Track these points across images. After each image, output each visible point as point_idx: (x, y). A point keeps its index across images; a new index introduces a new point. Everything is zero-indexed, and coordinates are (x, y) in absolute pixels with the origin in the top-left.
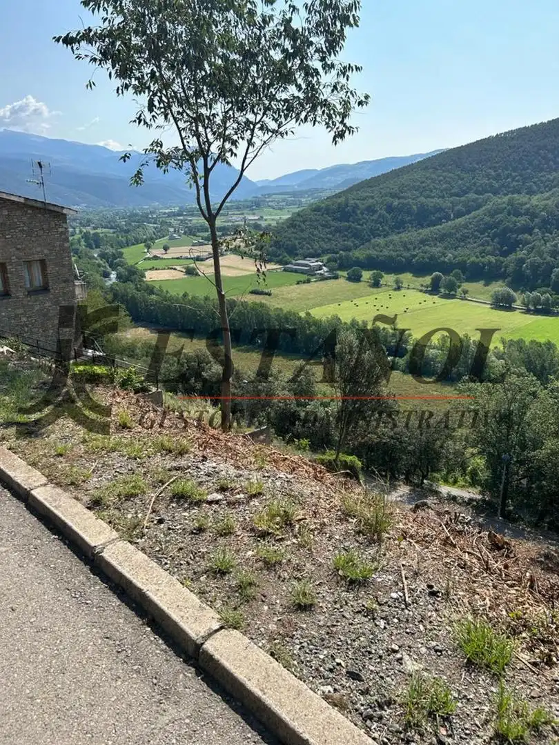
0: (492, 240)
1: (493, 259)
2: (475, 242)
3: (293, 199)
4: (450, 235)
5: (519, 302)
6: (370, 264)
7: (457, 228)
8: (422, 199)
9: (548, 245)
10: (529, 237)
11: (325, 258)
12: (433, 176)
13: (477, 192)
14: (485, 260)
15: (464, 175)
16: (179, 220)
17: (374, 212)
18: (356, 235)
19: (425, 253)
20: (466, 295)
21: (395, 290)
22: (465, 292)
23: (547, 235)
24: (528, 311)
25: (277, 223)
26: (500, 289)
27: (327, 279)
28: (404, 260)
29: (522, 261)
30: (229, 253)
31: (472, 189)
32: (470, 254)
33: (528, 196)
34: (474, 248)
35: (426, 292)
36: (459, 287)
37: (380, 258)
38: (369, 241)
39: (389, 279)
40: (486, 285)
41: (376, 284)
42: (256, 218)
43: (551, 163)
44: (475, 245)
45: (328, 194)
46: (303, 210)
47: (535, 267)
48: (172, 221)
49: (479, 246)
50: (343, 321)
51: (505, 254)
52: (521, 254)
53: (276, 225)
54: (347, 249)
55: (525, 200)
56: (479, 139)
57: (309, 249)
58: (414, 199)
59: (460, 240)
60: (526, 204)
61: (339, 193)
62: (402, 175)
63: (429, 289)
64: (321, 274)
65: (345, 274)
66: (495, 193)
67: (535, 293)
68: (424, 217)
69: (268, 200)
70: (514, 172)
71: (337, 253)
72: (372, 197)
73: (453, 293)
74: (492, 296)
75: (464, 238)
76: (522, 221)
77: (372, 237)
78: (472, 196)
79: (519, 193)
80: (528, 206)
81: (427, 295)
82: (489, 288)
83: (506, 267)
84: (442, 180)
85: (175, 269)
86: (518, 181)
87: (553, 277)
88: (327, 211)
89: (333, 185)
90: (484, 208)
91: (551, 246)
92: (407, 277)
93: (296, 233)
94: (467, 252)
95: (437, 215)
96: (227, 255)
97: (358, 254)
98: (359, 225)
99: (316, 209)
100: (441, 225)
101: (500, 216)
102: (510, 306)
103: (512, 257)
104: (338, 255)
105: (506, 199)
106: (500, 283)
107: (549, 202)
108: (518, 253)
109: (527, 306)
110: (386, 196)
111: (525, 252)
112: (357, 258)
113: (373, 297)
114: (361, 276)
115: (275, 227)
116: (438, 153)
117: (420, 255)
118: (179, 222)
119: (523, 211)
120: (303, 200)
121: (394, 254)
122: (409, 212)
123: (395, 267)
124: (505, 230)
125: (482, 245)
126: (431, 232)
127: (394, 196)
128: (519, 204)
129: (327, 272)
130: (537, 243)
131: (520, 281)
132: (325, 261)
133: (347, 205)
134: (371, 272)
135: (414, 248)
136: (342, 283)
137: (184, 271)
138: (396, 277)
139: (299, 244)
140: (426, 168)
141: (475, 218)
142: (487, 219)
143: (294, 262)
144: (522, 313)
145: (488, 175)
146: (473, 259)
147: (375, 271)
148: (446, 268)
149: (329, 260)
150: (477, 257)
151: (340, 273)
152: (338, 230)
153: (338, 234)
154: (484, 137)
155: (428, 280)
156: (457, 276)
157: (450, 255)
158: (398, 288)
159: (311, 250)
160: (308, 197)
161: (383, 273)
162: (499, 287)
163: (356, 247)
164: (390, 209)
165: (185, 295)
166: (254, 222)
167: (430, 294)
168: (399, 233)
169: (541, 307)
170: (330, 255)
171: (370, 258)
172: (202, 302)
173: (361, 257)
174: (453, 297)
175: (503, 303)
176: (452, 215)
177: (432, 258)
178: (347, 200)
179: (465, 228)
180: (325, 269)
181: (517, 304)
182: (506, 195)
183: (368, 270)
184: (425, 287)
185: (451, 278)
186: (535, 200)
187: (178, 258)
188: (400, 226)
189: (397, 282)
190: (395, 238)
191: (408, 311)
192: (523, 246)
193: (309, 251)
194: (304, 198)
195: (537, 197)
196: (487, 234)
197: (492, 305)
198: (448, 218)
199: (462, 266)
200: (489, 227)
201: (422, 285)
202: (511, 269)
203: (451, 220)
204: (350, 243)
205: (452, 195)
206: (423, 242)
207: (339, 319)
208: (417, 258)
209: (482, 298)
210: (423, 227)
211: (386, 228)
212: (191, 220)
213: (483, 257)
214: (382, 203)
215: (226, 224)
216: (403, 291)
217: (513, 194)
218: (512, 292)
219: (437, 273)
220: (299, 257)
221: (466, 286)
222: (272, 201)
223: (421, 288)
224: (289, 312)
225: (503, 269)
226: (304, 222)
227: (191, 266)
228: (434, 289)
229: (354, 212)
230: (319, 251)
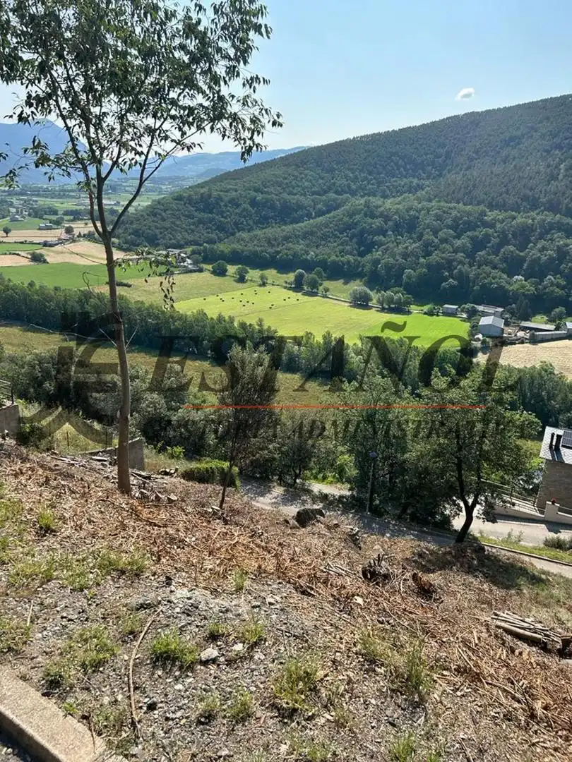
0: (351, 240)
1: (351, 259)
2: (335, 242)
3: (152, 185)
4: (312, 233)
5: (374, 301)
6: (235, 258)
7: (319, 227)
8: (285, 196)
9: (400, 247)
10: (384, 239)
11: (189, 250)
12: (296, 173)
13: (337, 193)
14: (344, 259)
15: (323, 174)
16: (22, 200)
17: (238, 206)
18: (221, 228)
19: (289, 250)
20: (327, 293)
21: (260, 286)
22: (327, 290)
23: (398, 237)
24: (383, 310)
25: (136, 210)
26: (358, 288)
27: (191, 271)
28: (268, 255)
29: (377, 262)
30: (81, 239)
31: (332, 189)
32: (330, 253)
33: (382, 200)
34: (334, 247)
35: (290, 289)
36: (321, 284)
37: (245, 253)
38: (233, 234)
39: (254, 274)
40: (346, 283)
41: (242, 279)
42: (113, 203)
43: (402, 169)
44: (335, 244)
45: (190, 183)
46: (164, 198)
47: (389, 268)
48: (14, 200)
49: (338, 245)
50: (209, 317)
51: (362, 254)
52: (377, 254)
53: (134, 212)
54: (211, 242)
55: (380, 203)
56: (338, 140)
57: (171, 239)
58: (277, 195)
59: (322, 239)
60: (380, 207)
61: (203, 183)
62: (264, 169)
63: (293, 286)
64: (185, 267)
65: (210, 267)
66: (353, 193)
67: (389, 293)
68: (287, 214)
69: (125, 184)
70: (370, 175)
71: (201, 245)
72: (236, 191)
73: (316, 290)
74: (350, 294)
75: (324, 238)
76: (378, 222)
77: (236, 230)
78: (332, 195)
79: (374, 195)
80: (382, 209)
81: (291, 291)
82: (347, 286)
83: (364, 266)
84: (302, 178)
85: (18, 255)
86: (372, 184)
87: (404, 277)
88: (190, 200)
89: (194, 174)
90: (343, 208)
91: (404, 248)
92: (271, 273)
93: (157, 222)
94: (327, 250)
95: (300, 213)
96: (80, 241)
97: (224, 247)
98: (223, 217)
99: (179, 198)
100: (303, 222)
101: (357, 217)
102: (367, 305)
103: (368, 257)
104: (202, 248)
105: (362, 201)
106: (358, 282)
107: (400, 207)
108: (374, 253)
109: (382, 305)
110: (250, 190)
111: (380, 253)
112: (222, 252)
113: (239, 293)
114: (226, 270)
115: (133, 214)
116: (300, 150)
117: (285, 251)
118: (22, 202)
119: (378, 214)
120: (164, 187)
121: (259, 249)
122: (273, 207)
123: (260, 262)
124: (363, 232)
125: (342, 244)
126: (294, 229)
127: (257, 190)
128: (374, 206)
129: (190, 264)
130: (391, 245)
131: (376, 280)
132: (189, 253)
133: (210, 196)
134: (237, 267)
135: (278, 245)
136: (206, 276)
137: (30, 257)
138: (261, 272)
139: (161, 233)
140: (288, 165)
141: (335, 217)
142: (346, 219)
143: (155, 252)
144: (377, 311)
145: (346, 176)
146: (333, 258)
147: (240, 266)
148: (308, 266)
149: (193, 252)
150: (337, 256)
151: (205, 266)
152: (200, 221)
153: (201, 225)
154: (341, 139)
155: (291, 277)
156: (319, 274)
157: (312, 253)
158: (264, 284)
159: (173, 241)
160: (169, 184)
161: (248, 268)
162: (357, 286)
163: (221, 240)
164: (253, 203)
165: (31, 284)
166: (109, 207)
167: (294, 291)
168: (263, 228)
169: (394, 306)
170: (194, 247)
171: (234, 252)
172: (52, 293)
173: (226, 251)
174: (315, 294)
175: (361, 302)
176: (313, 214)
177: (295, 255)
178: (210, 190)
179: (326, 227)
180: (189, 261)
181: (374, 303)
182: (362, 197)
183: (233, 265)
184: (289, 284)
185: (313, 275)
186: (389, 204)
187: (22, 243)
188: (263, 222)
189: (262, 277)
190: (258, 232)
191: (273, 307)
192: (379, 247)
193: (171, 242)
194: (164, 185)
195: (389, 201)
196: (345, 234)
197: (351, 303)
198: (309, 216)
199: (323, 264)
200: (349, 227)
201: (286, 282)
202: (368, 268)
203: (312, 218)
204: (213, 236)
205: (314, 193)
206: (286, 239)
207: (205, 314)
208: (281, 255)
209: (342, 296)
210: (285, 224)
211: (251, 222)
212: (36, 201)
213: (342, 256)
214: (246, 197)
215: (78, 208)
216: (268, 287)
217: (369, 196)
218: (368, 291)
219: (301, 270)
220: (160, 247)
221: (327, 284)
222: (130, 186)
223: (285, 285)
224: (151, 306)
225: (360, 269)
226: (165, 211)
227: (38, 252)
228: (297, 286)
229: (217, 203)
230: (182, 242)
